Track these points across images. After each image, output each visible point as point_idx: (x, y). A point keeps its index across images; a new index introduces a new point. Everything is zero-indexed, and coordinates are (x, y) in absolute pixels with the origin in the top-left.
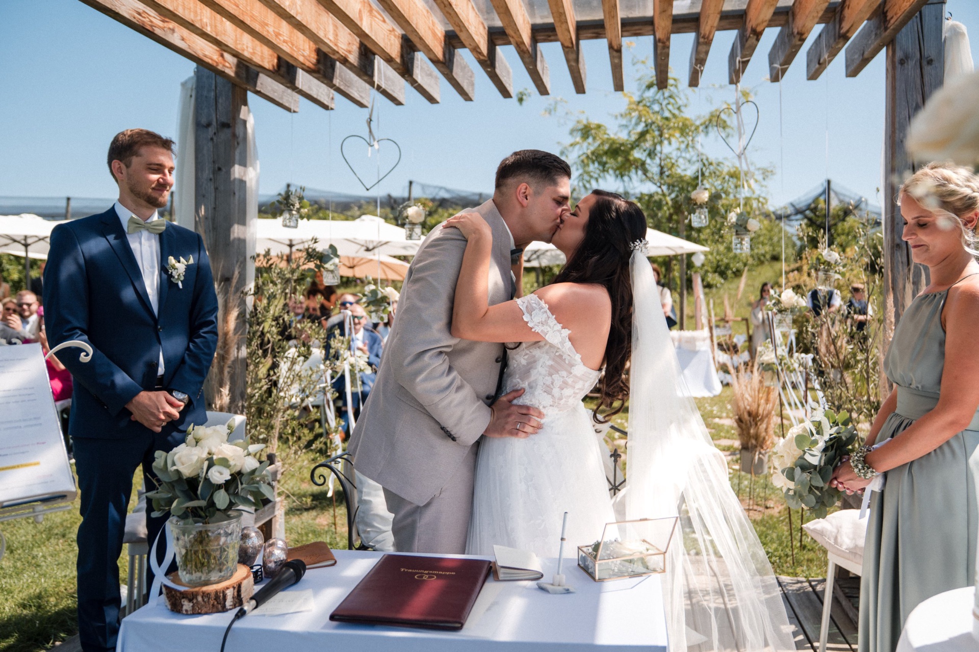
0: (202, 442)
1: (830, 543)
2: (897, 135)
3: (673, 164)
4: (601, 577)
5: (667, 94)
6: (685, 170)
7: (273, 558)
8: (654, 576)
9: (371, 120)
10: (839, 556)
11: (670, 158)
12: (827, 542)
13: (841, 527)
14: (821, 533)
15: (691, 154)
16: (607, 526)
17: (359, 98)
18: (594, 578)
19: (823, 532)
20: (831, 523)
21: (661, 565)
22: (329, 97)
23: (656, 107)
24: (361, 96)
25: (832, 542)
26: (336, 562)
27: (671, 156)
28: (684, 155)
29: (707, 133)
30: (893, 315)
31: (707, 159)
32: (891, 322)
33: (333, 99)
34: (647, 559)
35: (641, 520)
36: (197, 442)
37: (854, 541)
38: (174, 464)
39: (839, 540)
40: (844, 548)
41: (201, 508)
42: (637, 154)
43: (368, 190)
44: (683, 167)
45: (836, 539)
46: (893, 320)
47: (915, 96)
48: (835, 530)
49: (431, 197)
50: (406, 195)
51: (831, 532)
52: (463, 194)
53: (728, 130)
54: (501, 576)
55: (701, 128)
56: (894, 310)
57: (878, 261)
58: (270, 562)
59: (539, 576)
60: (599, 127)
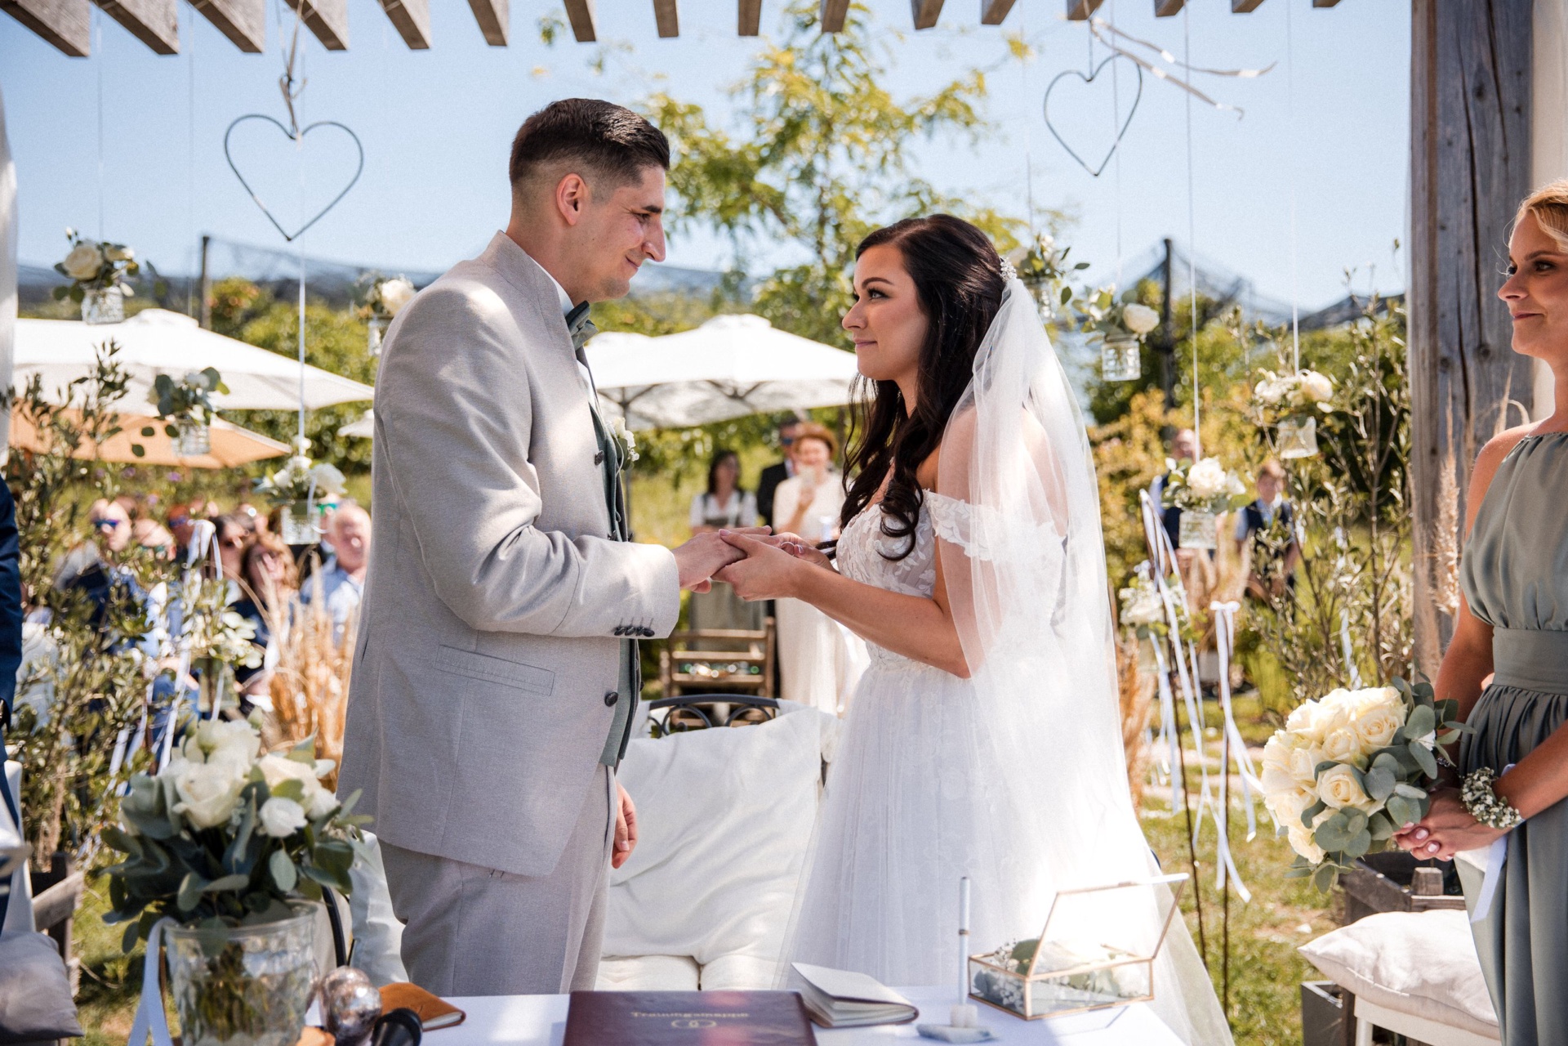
0: (216, 755)
1: (1364, 982)
2: (1440, 131)
3: (849, 202)
4: (1037, 1012)
5: (842, 39)
6: (874, 213)
7: (354, 1008)
8: (1135, 1006)
9: (290, 80)
10: (1385, 1006)
11: (842, 189)
12: (1357, 980)
13: (1382, 947)
14: (1342, 962)
15: (894, 180)
16: (1062, 898)
17: (246, 32)
18: (1023, 1017)
19: (1345, 959)
20: (1359, 940)
21: (1145, 982)
22: (168, 25)
23: (817, 71)
24: (250, 27)
25: (1368, 978)
26: (463, 1017)
27: (843, 182)
28: (876, 179)
29: (930, 134)
30: (1455, 503)
31: (930, 193)
32: (1451, 517)
33: (175, 29)
34: (1117, 972)
35: (1121, 885)
36: (206, 755)
37: (1416, 974)
38: (178, 799)
39: (1383, 973)
40: (1396, 988)
41: (231, 893)
42: (765, 177)
43: (289, 239)
44: (869, 207)
45: (1375, 971)
46: (1454, 512)
47: (1475, 50)
48: (1371, 955)
49: (254, 275)
50: (194, 270)
51: (1363, 958)
52: (337, 270)
53: (976, 127)
54: (835, 1018)
55: (918, 120)
56: (1456, 492)
57: (1394, 396)
58: (347, 1016)
59: (909, 1014)
60: (694, 110)
